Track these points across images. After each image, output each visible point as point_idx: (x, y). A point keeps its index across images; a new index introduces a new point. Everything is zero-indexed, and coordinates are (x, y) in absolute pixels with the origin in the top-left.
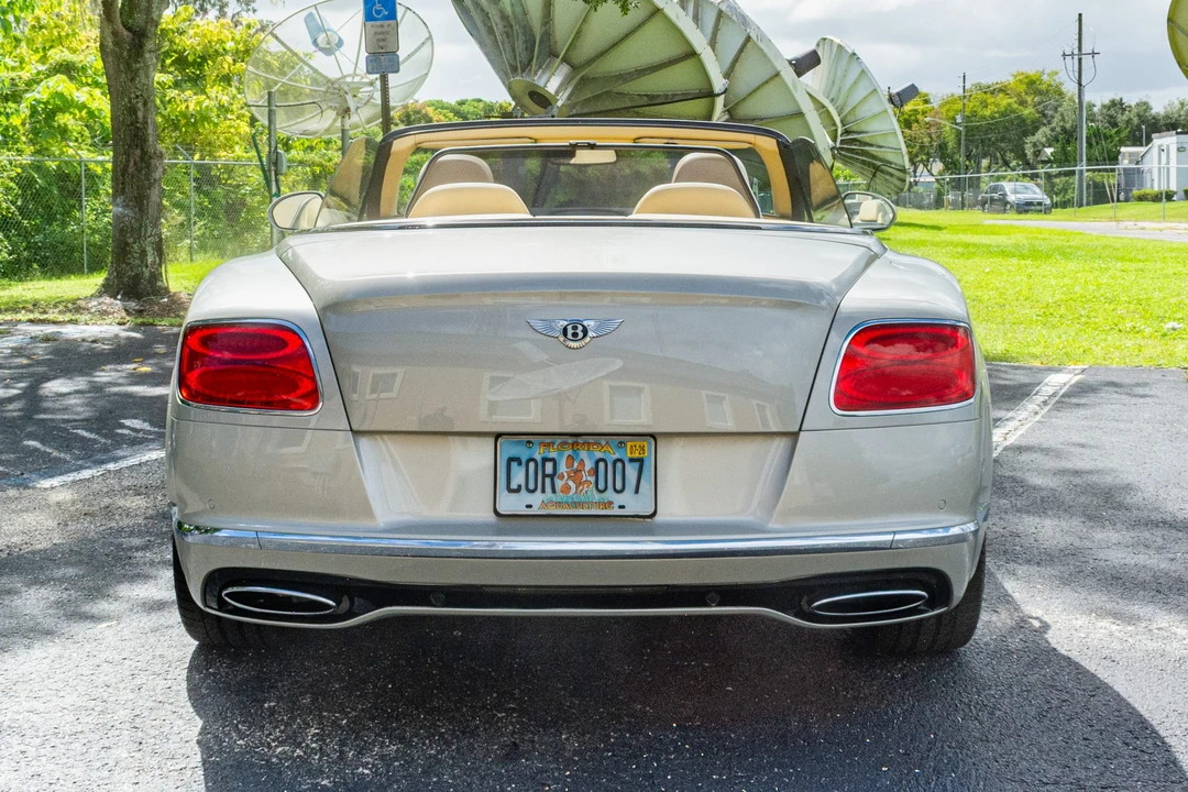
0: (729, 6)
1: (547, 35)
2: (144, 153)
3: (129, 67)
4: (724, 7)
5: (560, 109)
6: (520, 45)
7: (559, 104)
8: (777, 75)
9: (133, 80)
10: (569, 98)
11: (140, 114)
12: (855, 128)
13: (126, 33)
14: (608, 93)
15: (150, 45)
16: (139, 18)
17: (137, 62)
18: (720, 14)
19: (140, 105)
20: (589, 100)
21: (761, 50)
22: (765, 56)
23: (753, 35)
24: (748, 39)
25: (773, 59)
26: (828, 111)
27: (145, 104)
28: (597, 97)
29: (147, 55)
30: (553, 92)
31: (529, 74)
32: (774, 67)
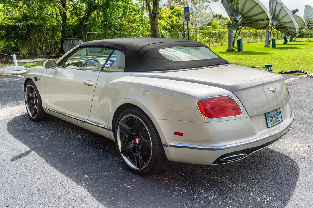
0: (279, 1)
1: (237, 9)
2: (156, 34)
3: (153, 20)
4: (278, 1)
5: (239, 23)
6: (232, 11)
7: (239, 22)
8: (288, 14)
9: (154, 22)
10: (241, 21)
11: (155, 28)
12: (312, 23)
13: (153, 14)
14: (248, 19)
15: (157, 16)
16: (155, 12)
17: (155, 19)
18: (277, 3)
19: (155, 26)
20: (245, 21)
21: (285, 9)
22: (285, 10)
23: (283, 6)
24: (282, 7)
25: (287, 11)
26: (303, 20)
27: (156, 26)
28: (247, 20)
29: (156, 18)
30: (238, 20)
31: (234, 17)
32: (287, 12)
